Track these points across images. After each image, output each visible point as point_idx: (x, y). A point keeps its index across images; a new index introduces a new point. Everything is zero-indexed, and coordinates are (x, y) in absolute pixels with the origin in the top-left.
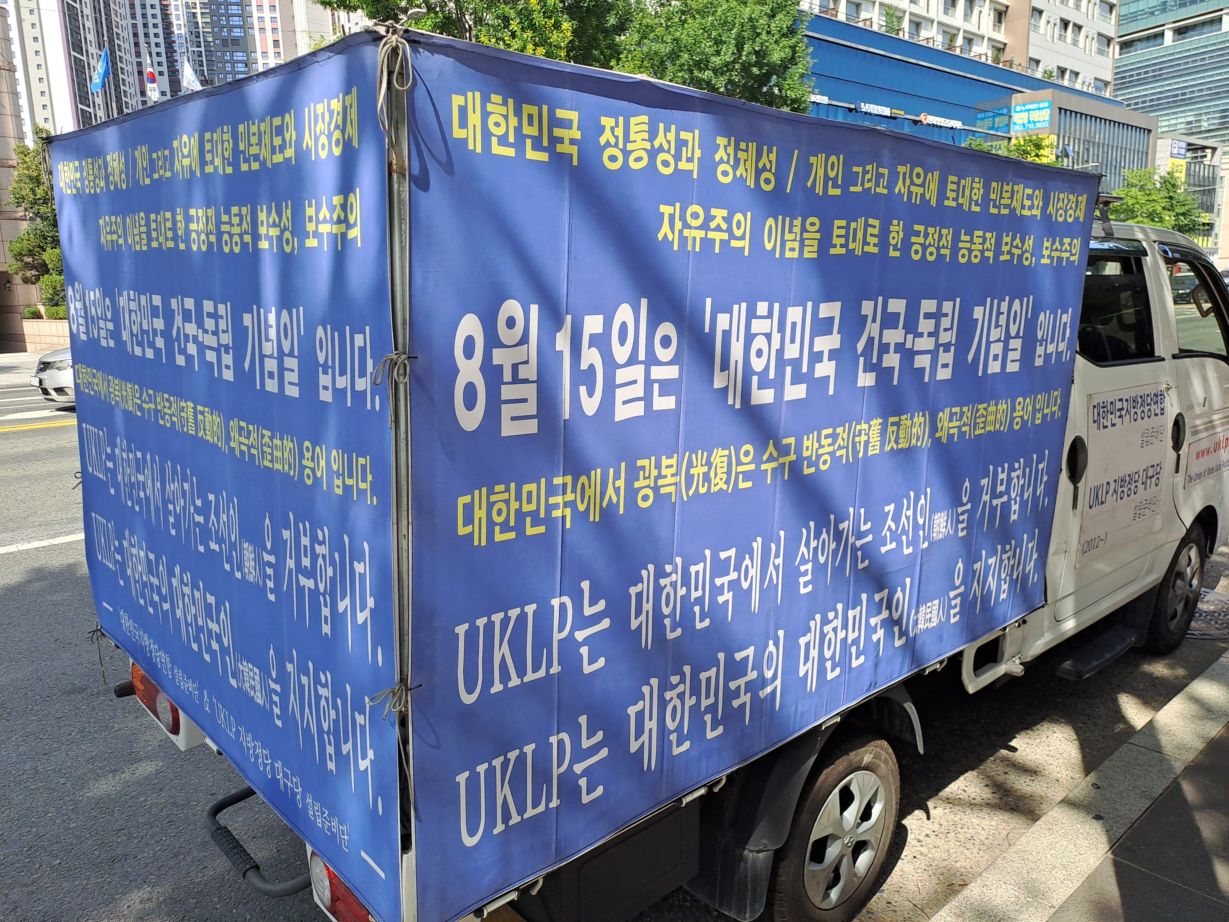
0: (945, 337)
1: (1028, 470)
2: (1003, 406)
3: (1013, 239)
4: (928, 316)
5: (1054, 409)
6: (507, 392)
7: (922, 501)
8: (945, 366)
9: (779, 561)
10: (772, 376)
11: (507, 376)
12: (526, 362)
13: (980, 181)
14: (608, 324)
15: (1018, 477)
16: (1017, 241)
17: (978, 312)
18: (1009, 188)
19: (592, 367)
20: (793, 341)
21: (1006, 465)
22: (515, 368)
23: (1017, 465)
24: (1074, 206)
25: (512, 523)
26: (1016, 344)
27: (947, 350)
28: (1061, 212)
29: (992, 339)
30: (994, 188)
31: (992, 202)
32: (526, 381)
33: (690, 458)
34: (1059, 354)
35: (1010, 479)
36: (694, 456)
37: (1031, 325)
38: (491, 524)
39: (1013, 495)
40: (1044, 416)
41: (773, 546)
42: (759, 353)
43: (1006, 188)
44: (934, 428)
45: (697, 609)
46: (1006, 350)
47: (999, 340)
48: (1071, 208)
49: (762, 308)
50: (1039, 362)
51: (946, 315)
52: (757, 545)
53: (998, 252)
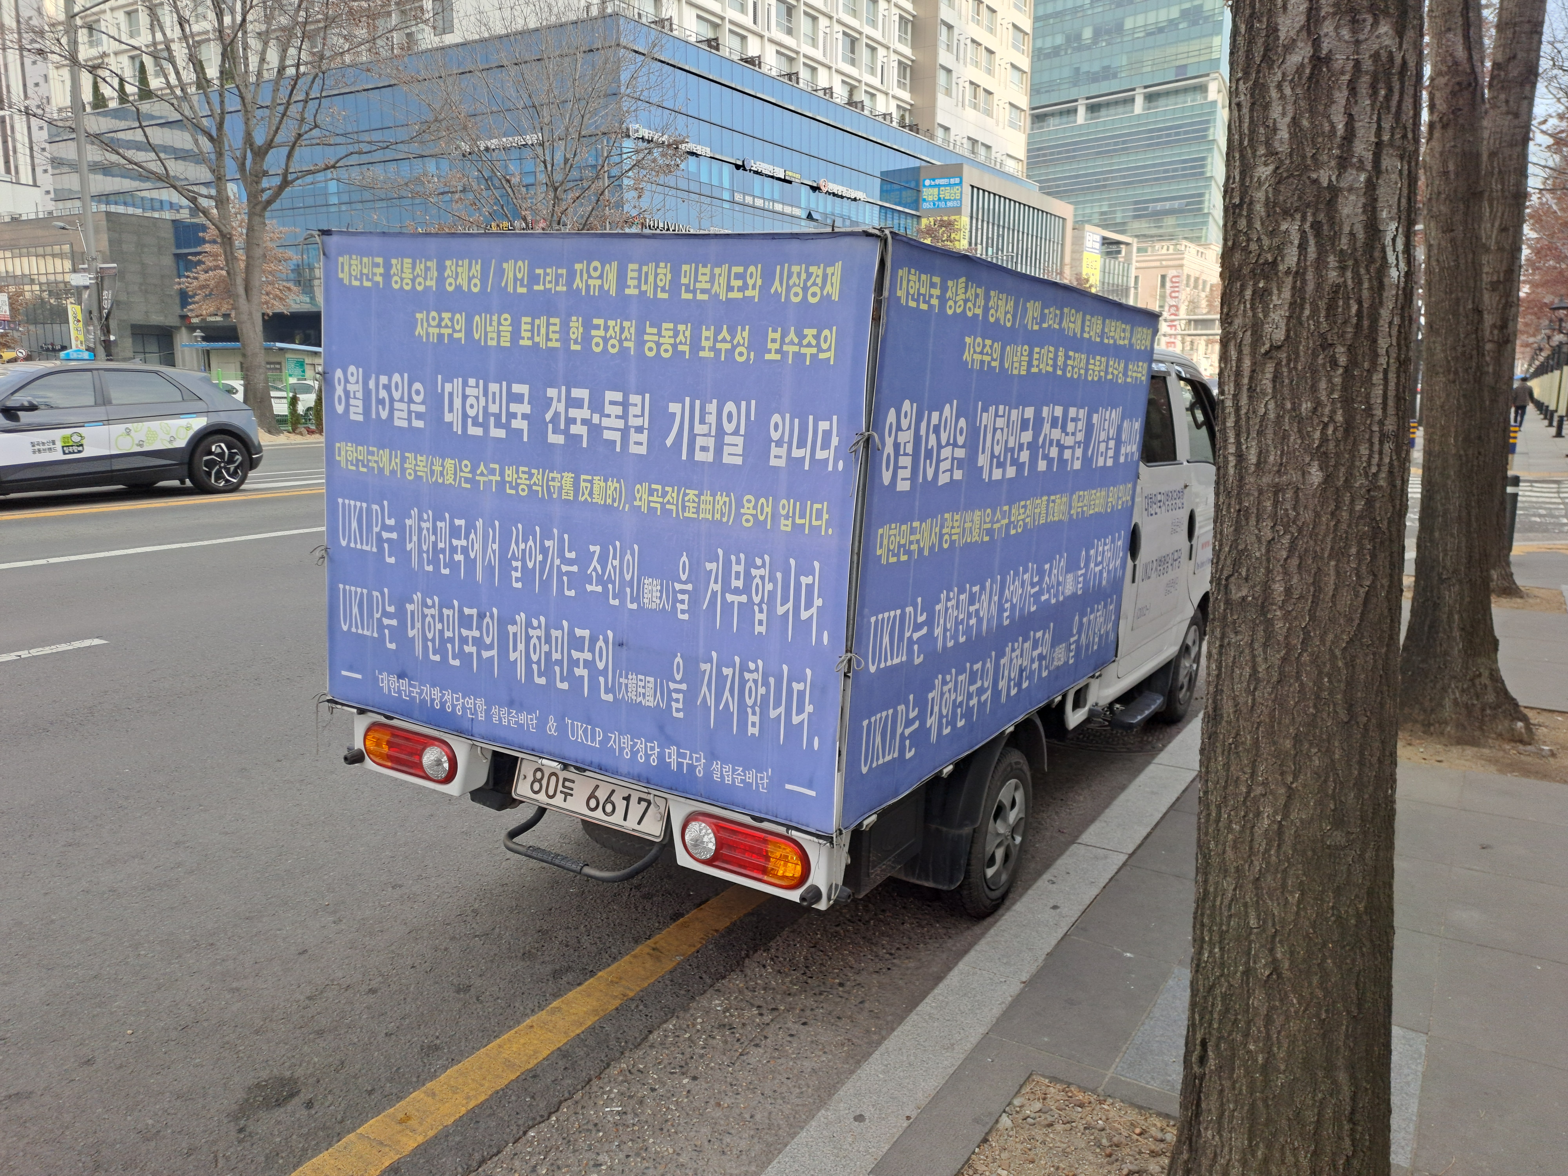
1: (1113, 545)
2: (1103, 493)
4: (1072, 420)
5: (1127, 499)
6: (901, 461)
7: (1062, 563)
8: (1078, 459)
9: (996, 599)
10: (1002, 459)
11: (902, 451)
12: (909, 442)
13: (1101, 318)
14: (941, 418)
15: (1108, 551)
16: (1116, 365)
17: (1095, 418)
18: (1114, 323)
19: (932, 447)
20: (1012, 435)
21: (1103, 540)
22: (905, 445)
23: (1108, 541)
24: (1145, 337)
25: (896, 551)
26: (1112, 444)
27: (1079, 447)
28: (1139, 341)
29: (1100, 440)
30: (1106, 324)
31: (1105, 335)
32: (908, 455)
33: (965, 516)
34: (1133, 454)
35: (1103, 552)
37: (1120, 428)
38: (889, 550)
39: (1104, 565)
40: (1123, 502)
41: (994, 586)
42: (998, 442)
44: (1071, 506)
45: (961, 628)
46: (1107, 448)
47: (1104, 441)
48: (1143, 340)
49: (1001, 410)
50: (1123, 459)
51: (1081, 419)
52: (988, 584)
53: (1107, 372)
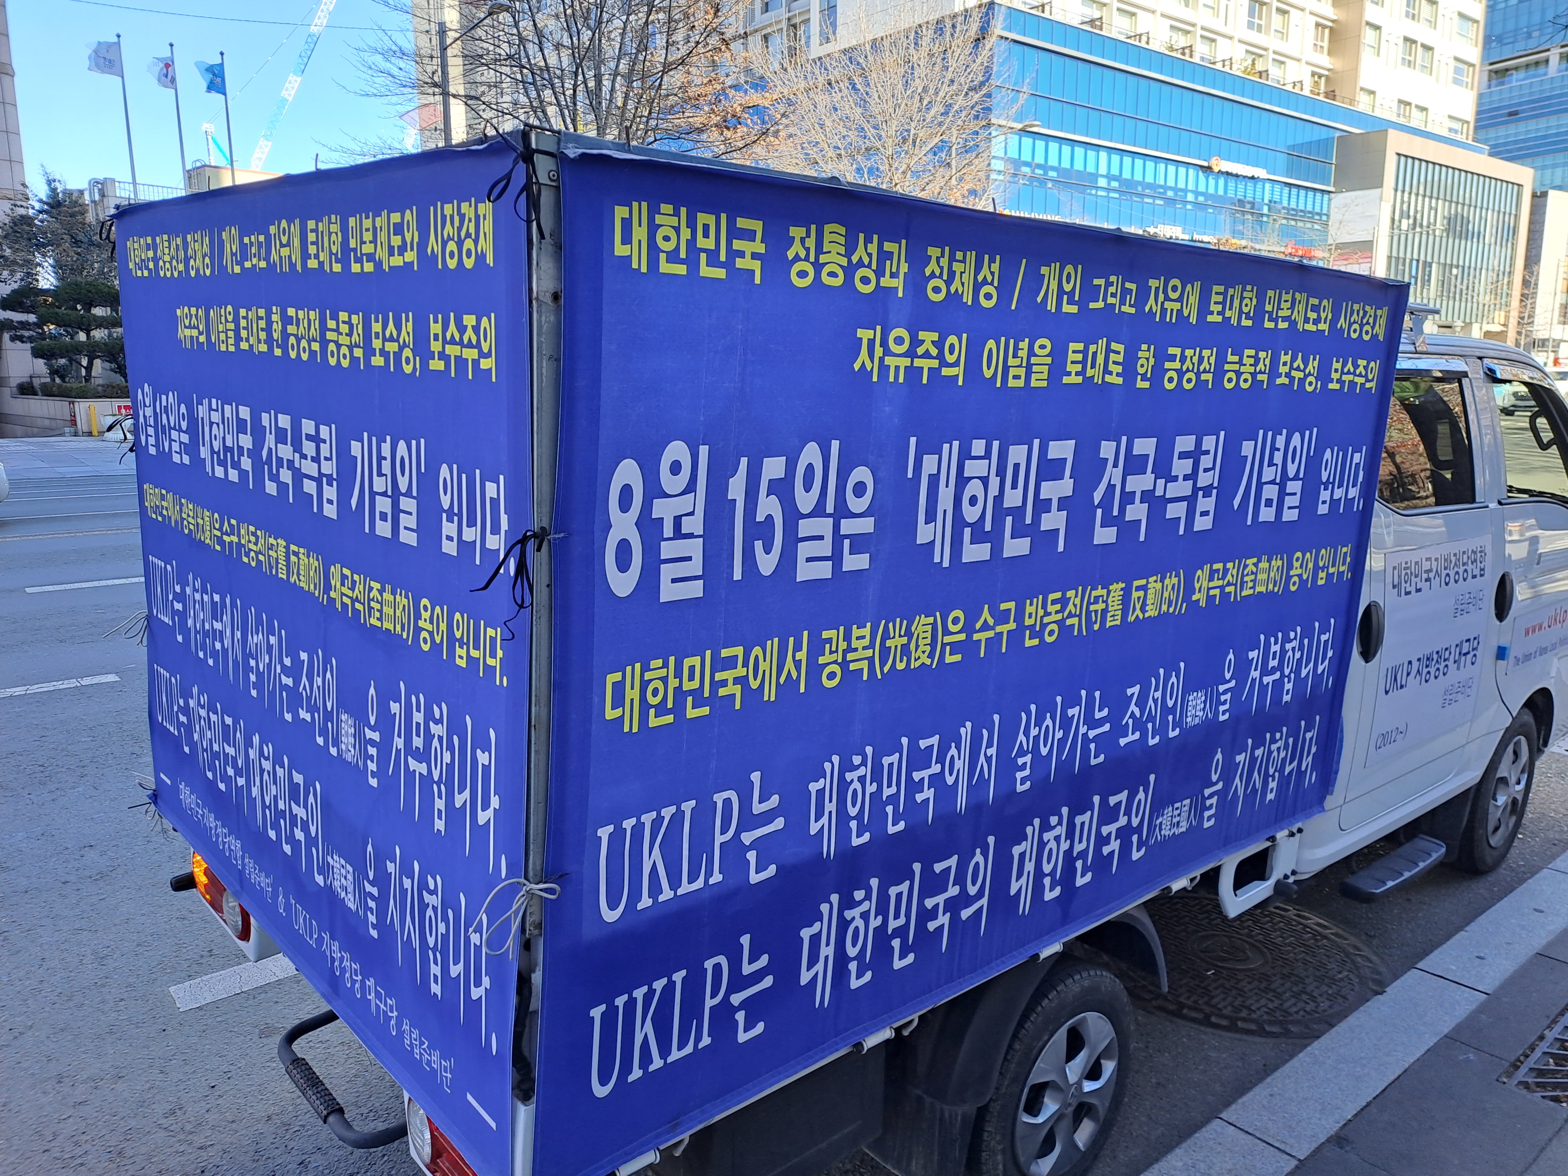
0: (1204, 479)
1: (1306, 641)
2: (1277, 563)
3: (1293, 360)
4: (1183, 455)
5: (1342, 569)
6: (667, 550)
7: (1174, 679)
8: (1204, 514)
9: (992, 751)
10: (988, 527)
11: (668, 531)
12: (692, 514)
13: (1252, 289)
14: (791, 467)
15: (1293, 649)
16: (1299, 362)
17: (1247, 448)
18: (1289, 297)
19: (769, 518)
20: (1014, 486)
21: (1280, 635)
22: (678, 520)
23: (1292, 635)
24: (1371, 320)
25: (670, 705)
26: (1294, 487)
27: (1207, 495)
28: (1356, 326)
29: (1263, 481)
30: (1270, 297)
31: (1267, 315)
32: (691, 536)
33: (886, 627)
34: (1349, 502)
35: (1283, 651)
36: (891, 625)
37: (1314, 463)
38: (645, 706)
39: (1287, 672)
40: (1329, 576)
41: (985, 733)
42: (973, 501)
43: (1285, 297)
44: (1190, 589)
45: (889, 809)
46: (1282, 494)
47: (1273, 482)
48: (1368, 323)
49: (978, 447)
50: (1323, 509)
51: (1207, 452)
52: (966, 731)
53: (1273, 372)
